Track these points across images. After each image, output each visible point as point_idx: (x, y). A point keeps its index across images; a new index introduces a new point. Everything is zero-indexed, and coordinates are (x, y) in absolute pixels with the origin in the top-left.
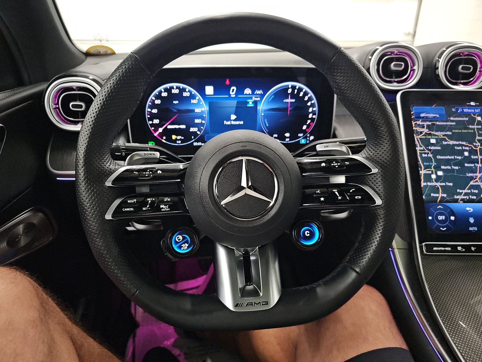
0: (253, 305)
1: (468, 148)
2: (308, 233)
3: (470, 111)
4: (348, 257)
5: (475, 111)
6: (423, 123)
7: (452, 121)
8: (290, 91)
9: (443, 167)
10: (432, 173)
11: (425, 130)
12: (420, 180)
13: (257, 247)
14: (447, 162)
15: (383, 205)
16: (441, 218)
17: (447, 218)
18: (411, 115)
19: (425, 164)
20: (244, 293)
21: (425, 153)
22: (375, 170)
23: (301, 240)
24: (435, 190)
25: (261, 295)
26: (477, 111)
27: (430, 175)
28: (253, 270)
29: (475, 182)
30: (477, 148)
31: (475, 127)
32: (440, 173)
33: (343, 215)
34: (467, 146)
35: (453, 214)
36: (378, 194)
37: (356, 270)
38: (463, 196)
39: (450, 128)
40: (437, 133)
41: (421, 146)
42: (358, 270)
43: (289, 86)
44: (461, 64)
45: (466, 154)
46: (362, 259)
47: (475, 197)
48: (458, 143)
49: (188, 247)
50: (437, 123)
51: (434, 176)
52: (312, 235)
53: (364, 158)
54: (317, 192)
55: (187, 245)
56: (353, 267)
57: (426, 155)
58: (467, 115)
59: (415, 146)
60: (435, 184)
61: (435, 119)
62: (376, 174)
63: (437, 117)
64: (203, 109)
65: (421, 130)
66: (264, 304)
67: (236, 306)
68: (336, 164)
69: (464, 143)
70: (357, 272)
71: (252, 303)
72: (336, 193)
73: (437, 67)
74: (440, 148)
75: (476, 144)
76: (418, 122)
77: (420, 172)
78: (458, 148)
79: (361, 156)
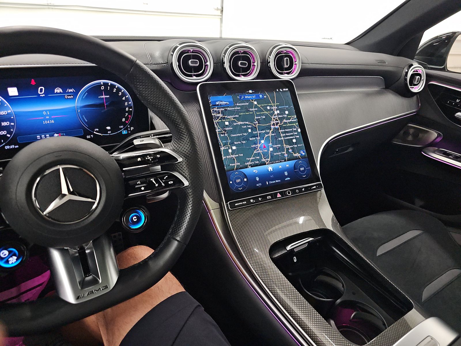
0: (93, 293)
1: (250, 126)
2: (135, 219)
3: (249, 97)
4: (170, 230)
5: (252, 97)
6: (218, 110)
7: (238, 106)
8: (103, 88)
9: (235, 143)
10: (229, 149)
11: (221, 115)
12: (221, 155)
13: (91, 241)
14: (238, 139)
15: (190, 185)
16: (238, 181)
17: (242, 180)
18: (209, 104)
19: (223, 142)
20: (84, 284)
21: (222, 134)
22: (180, 160)
23: (131, 226)
24: (232, 160)
25: (100, 281)
26: (254, 97)
27: (228, 150)
28: (90, 262)
29: (257, 151)
30: (256, 125)
31: (254, 109)
32: (234, 148)
33: (165, 195)
34: (250, 125)
35: (246, 176)
36: (185, 177)
37: (177, 239)
38: (250, 162)
39: (237, 112)
40: (229, 117)
41: (219, 129)
42: (178, 239)
43: (101, 83)
44: (240, 60)
45: (250, 131)
46: (181, 229)
47: (258, 162)
48: (243, 123)
49: (17, 260)
50: (228, 109)
51: (230, 151)
52: (139, 219)
53: (171, 150)
54: (138, 183)
55: (15, 258)
56: (174, 237)
57: (223, 135)
58: (248, 100)
59: (215, 129)
60: (232, 156)
61: (226, 106)
62: (181, 163)
63: (228, 104)
64: (9, 111)
65: (218, 115)
66: (104, 289)
67: (78, 298)
68: (150, 158)
69: (248, 123)
70: (178, 241)
71: (93, 291)
72: (154, 181)
73: (224, 62)
74: (232, 128)
75: (256, 123)
76: (215, 109)
77: (221, 149)
78: (244, 127)
79: (169, 148)
